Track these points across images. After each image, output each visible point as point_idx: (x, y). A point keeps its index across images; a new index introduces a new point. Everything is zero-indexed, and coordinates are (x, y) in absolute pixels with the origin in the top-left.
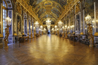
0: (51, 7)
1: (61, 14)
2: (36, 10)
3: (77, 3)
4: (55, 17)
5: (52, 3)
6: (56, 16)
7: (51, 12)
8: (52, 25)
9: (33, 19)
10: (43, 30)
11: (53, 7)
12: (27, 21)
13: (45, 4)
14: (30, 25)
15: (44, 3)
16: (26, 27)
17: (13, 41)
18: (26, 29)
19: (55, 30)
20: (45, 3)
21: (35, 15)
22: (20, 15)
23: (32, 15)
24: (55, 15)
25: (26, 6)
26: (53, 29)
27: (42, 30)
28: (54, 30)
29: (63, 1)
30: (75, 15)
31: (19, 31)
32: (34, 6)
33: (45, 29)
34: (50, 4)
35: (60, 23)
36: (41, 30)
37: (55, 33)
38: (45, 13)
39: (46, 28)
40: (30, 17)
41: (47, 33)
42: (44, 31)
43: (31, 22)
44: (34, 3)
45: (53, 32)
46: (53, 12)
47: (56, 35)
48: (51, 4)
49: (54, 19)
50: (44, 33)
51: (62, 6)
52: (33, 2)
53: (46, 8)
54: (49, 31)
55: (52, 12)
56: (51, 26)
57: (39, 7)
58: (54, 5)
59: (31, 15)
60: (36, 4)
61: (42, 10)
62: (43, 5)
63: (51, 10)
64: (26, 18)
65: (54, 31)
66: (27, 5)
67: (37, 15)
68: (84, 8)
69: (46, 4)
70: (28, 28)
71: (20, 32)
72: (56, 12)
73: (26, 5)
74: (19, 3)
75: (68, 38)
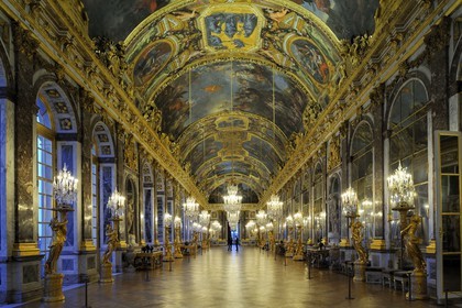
0: (243, 134)
1: (282, 164)
2: (183, 148)
3: (333, 135)
4: (261, 172)
5: (247, 121)
6: (265, 170)
7: (242, 153)
8: (246, 207)
9: (170, 184)
10: (209, 227)
11: (250, 135)
12: (153, 194)
13: (220, 125)
14: (160, 207)
15: (215, 119)
16: (148, 216)
17: (117, 267)
18: (148, 225)
19: (262, 228)
20: (220, 119)
21: (179, 167)
22: (134, 177)
23: (169, 170)
24: (260, 166)
25: (149, 141)
26: (250, 224)
27: (205, 228)
28: (256, 230)
29: (289, 118)
30: (327, 175)
31: (131, 232)
32: (177, 134)
33: (217, 225)
34: (238, 123)
35: (275, 203)
36: (200, 226)
37: (259, 242)
38: (219, 155)
39: (223, 217)
40: (162, 176)
41: (225, 241)
42: (211, 230)
43: (163, 197)
44: (176, 125)
45: (253, 239)
46: (251, 153)
47: (266, 248)
48: (242, 122)
49: (257, 179)
50: (215, 239)
51: (288, 134)
52: (175, 118)
53: (221, 136)
54: (235, 232)
55: (247, 153)
56: (245, 209)
57: (195, 136)
58: (254, 126)
59: (165, 171)
60: (185, 125)
61: (207, 146)
62: (211, 127)
63: (243, 145)
64: (150, 185)
65: (258, 234)
66: (155, 136)
67: (188, 166)
68: (352, 158)
69: (224, 124)
70: (155, 219)
71: (134, 236)
72: (264, 152)
73: (151, 137)
74: (131, 136)
75: (304, 260)
